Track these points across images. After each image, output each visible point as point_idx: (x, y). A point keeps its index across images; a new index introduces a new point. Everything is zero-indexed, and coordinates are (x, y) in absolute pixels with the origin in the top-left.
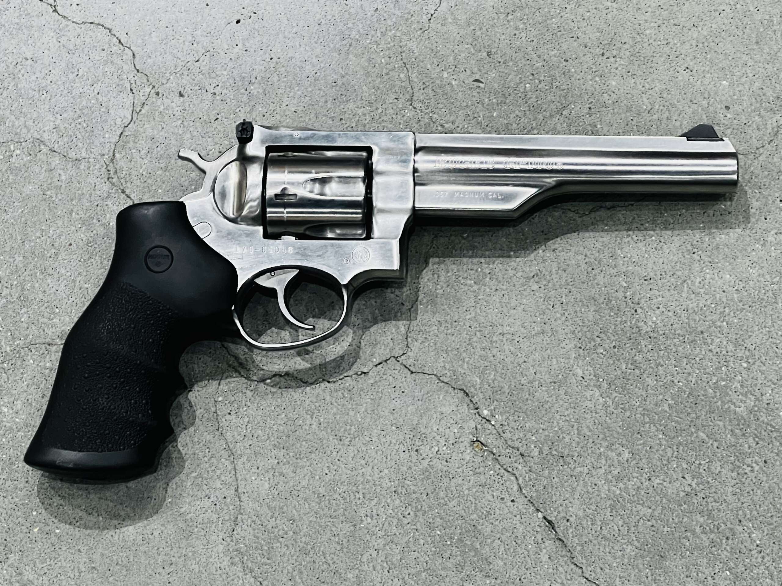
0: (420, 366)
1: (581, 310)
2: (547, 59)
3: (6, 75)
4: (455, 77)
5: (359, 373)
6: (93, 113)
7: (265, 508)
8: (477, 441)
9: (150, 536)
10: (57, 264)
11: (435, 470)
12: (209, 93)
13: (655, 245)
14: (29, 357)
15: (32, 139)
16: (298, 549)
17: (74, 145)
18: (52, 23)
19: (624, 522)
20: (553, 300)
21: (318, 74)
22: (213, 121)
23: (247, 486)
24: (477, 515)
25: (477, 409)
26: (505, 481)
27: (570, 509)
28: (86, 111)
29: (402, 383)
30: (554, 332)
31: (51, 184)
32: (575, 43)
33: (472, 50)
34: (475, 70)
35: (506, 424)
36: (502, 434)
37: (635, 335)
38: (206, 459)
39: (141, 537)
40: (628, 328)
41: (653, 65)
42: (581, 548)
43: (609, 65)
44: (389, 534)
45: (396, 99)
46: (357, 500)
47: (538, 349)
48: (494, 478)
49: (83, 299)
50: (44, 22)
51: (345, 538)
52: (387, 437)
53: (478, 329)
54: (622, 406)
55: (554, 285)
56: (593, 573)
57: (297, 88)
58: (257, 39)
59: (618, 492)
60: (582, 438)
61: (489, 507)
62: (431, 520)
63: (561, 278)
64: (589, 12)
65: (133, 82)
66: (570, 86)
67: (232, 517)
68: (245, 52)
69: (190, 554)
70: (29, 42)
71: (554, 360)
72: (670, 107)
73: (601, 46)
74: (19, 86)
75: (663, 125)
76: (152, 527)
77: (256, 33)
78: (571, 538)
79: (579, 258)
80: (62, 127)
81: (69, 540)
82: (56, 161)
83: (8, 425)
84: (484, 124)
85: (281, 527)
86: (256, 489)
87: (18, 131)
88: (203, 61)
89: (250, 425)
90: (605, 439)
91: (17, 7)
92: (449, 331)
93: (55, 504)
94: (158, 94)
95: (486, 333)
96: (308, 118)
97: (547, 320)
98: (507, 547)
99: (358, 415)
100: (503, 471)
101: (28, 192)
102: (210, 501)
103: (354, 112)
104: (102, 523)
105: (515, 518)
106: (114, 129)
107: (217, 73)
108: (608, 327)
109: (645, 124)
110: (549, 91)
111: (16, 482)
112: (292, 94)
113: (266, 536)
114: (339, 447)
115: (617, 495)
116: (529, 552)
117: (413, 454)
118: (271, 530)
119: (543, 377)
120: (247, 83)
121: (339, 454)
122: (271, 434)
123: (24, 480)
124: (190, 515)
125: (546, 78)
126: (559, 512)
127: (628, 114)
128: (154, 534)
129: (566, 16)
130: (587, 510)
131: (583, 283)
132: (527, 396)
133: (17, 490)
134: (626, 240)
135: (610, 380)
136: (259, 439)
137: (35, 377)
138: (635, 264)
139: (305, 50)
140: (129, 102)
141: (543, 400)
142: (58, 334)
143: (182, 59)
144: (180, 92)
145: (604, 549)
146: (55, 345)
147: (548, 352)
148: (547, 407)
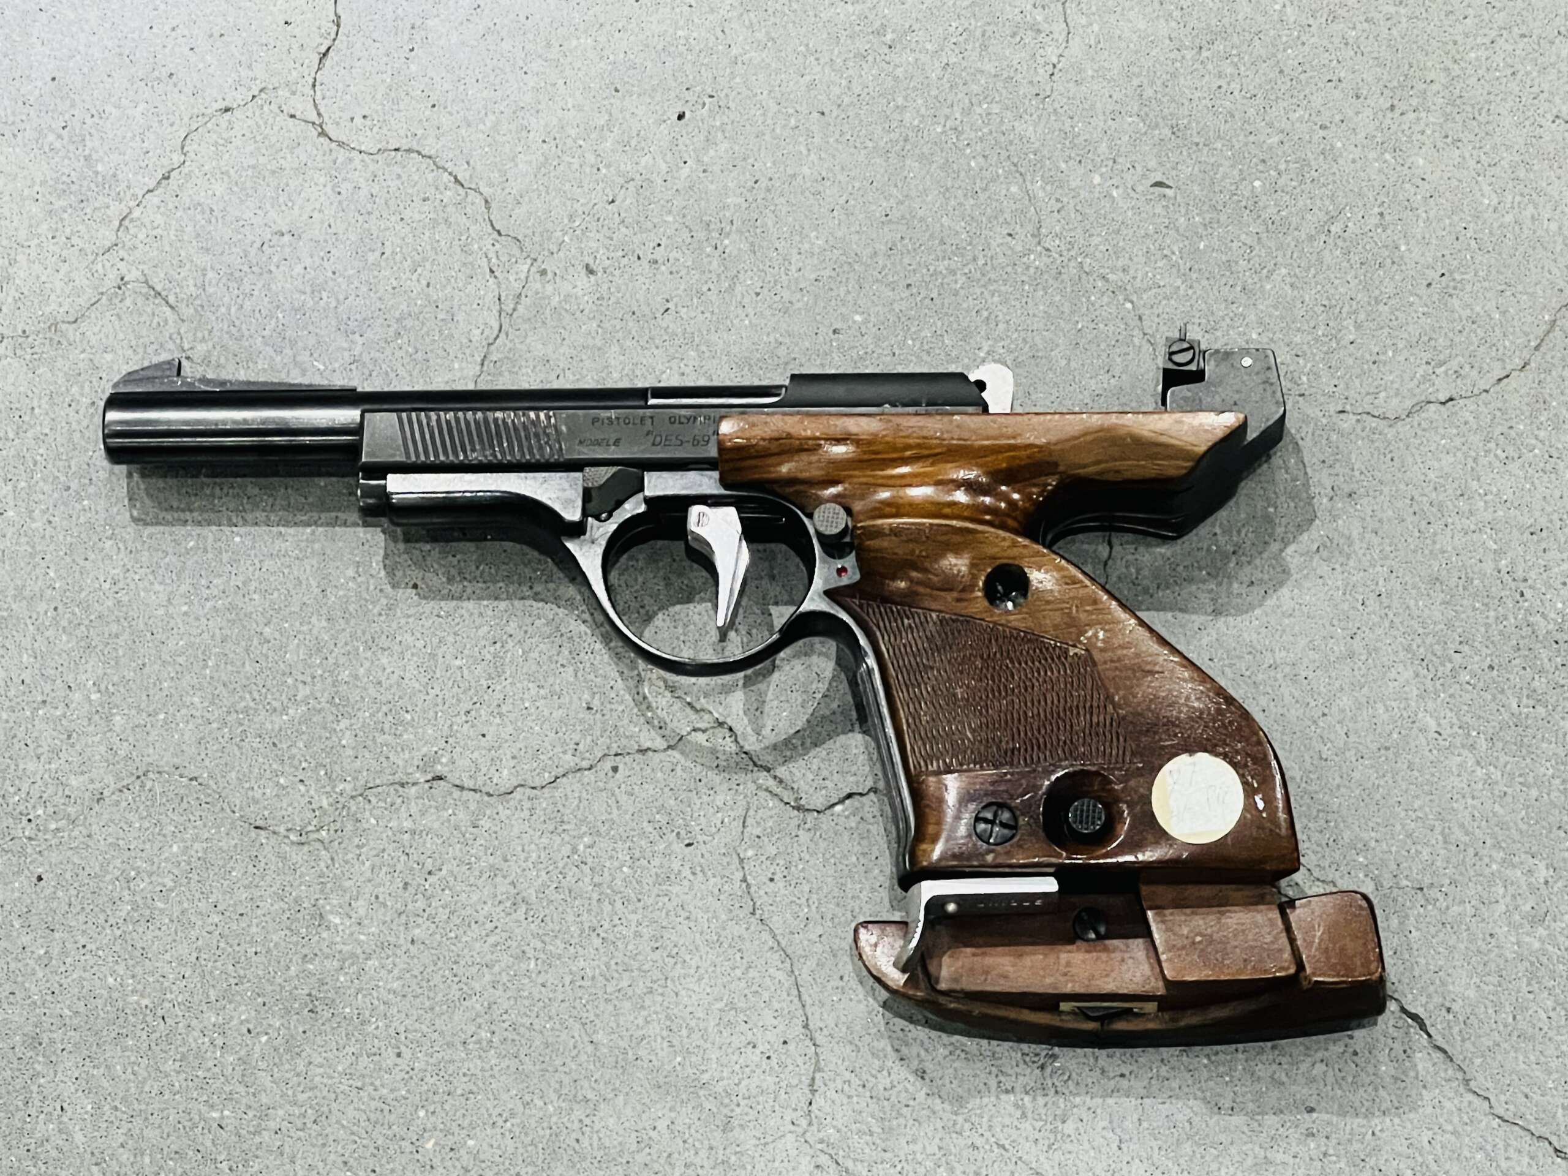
1: (1417, 605)
2: (1288, 127)
3: (246, 268)
4: (1114, 181)
6: (423, 324)
7: (865, 1053)
9: (653, 1134)
10: (394, 625)
12: (644, 262)
13: (1542, 465)
14: (367, 814)
16: (939, 1124)
18: (319, 158)
19: (1556, 1001)
20: (1360, 590)
21: (852, 202)
22: (659, 316)
23: (825, 1015)
27: (1451, 988)
28: (409, 323)
30: (1371, 652)
32: (1337, 94)
33: (1141, 125)
34: (1152, 164)
37: (1526, 641)
38: (738, 972)
39: (634, 1134)
40: (1512, 630)
41: (1491, 118)
42: (1480, 1060)
45: (1010, 235)
47: (1346, 687)
49: (455, 689)
50: (303, 158)
51: (1027, 1093)
53: (1227, 662)
54: (1521, 780)
55: (1360, 562)
56: (1511, 1107)
57: (814, 234)
58: (723, 147)
59: (1537, 945)
60: (1454, 848)
63: (1370, 547)
64: (1354, 28)
65: (491, 255)
66: (1337, 177)
67: (804, 1078)
68: (702, 175)
69: (733, 1158)
70: (281, 200)
71: (1379, 705)
72: (1535, 196)
73: (1386, 91)
74: (273, 287)
75: (1526, 231)
76: (653, 1116)
77: (719, 134)
78: (1459, 1043)
79: (1400, 504)
80: (366, 358)
81: (497, 1159)
83: (346, 948)
84: (1184, 267)
86: (843, 1019)
88: (624, 201)
89: (814, 897)
90: (1497, 846)
91: (248, 135)
93: (459, 1092)
94: (543, 273)
95: (1244, 668)
96: (842, 290)
97: (1355, 630)
98: (1338, 1074)
102: (757, 1051)
104: (554, 1119)
106: (468, 351)
107: (655, 221)
108: (1474, 631)
109: (1491, 233)
110: (1298, 190)
112: (807, 246)
113: (873, 1106)
115: (1536, 952)
116: (1382, 1079)
119: (1362, 740)
120: (715, 234)
122: (857, 910)
123: (392, 1052)
124: (721, 1084)
125: (1291, 165)
126: (1429, 996)
127: (1456, 218)
128: (659, 1128)
129: (1313, 40)
130: (1483, 985)
131: (1415, 552)
132: (1338, 780)
133: (381, 1073)
134: (1485, 461)
135: (1491, 731)
136: (836, 920)
137: (384, 850)
138: (1508, 504)
139: (820, 158)
140: (491, 295)
141: (1370, 785)
142: (416, 763)
143: (582, 201)
144: (587, 266)
145: (1526, 1057)
146: (414, 784)
147: (1365, 690)
148: (1378, 796)
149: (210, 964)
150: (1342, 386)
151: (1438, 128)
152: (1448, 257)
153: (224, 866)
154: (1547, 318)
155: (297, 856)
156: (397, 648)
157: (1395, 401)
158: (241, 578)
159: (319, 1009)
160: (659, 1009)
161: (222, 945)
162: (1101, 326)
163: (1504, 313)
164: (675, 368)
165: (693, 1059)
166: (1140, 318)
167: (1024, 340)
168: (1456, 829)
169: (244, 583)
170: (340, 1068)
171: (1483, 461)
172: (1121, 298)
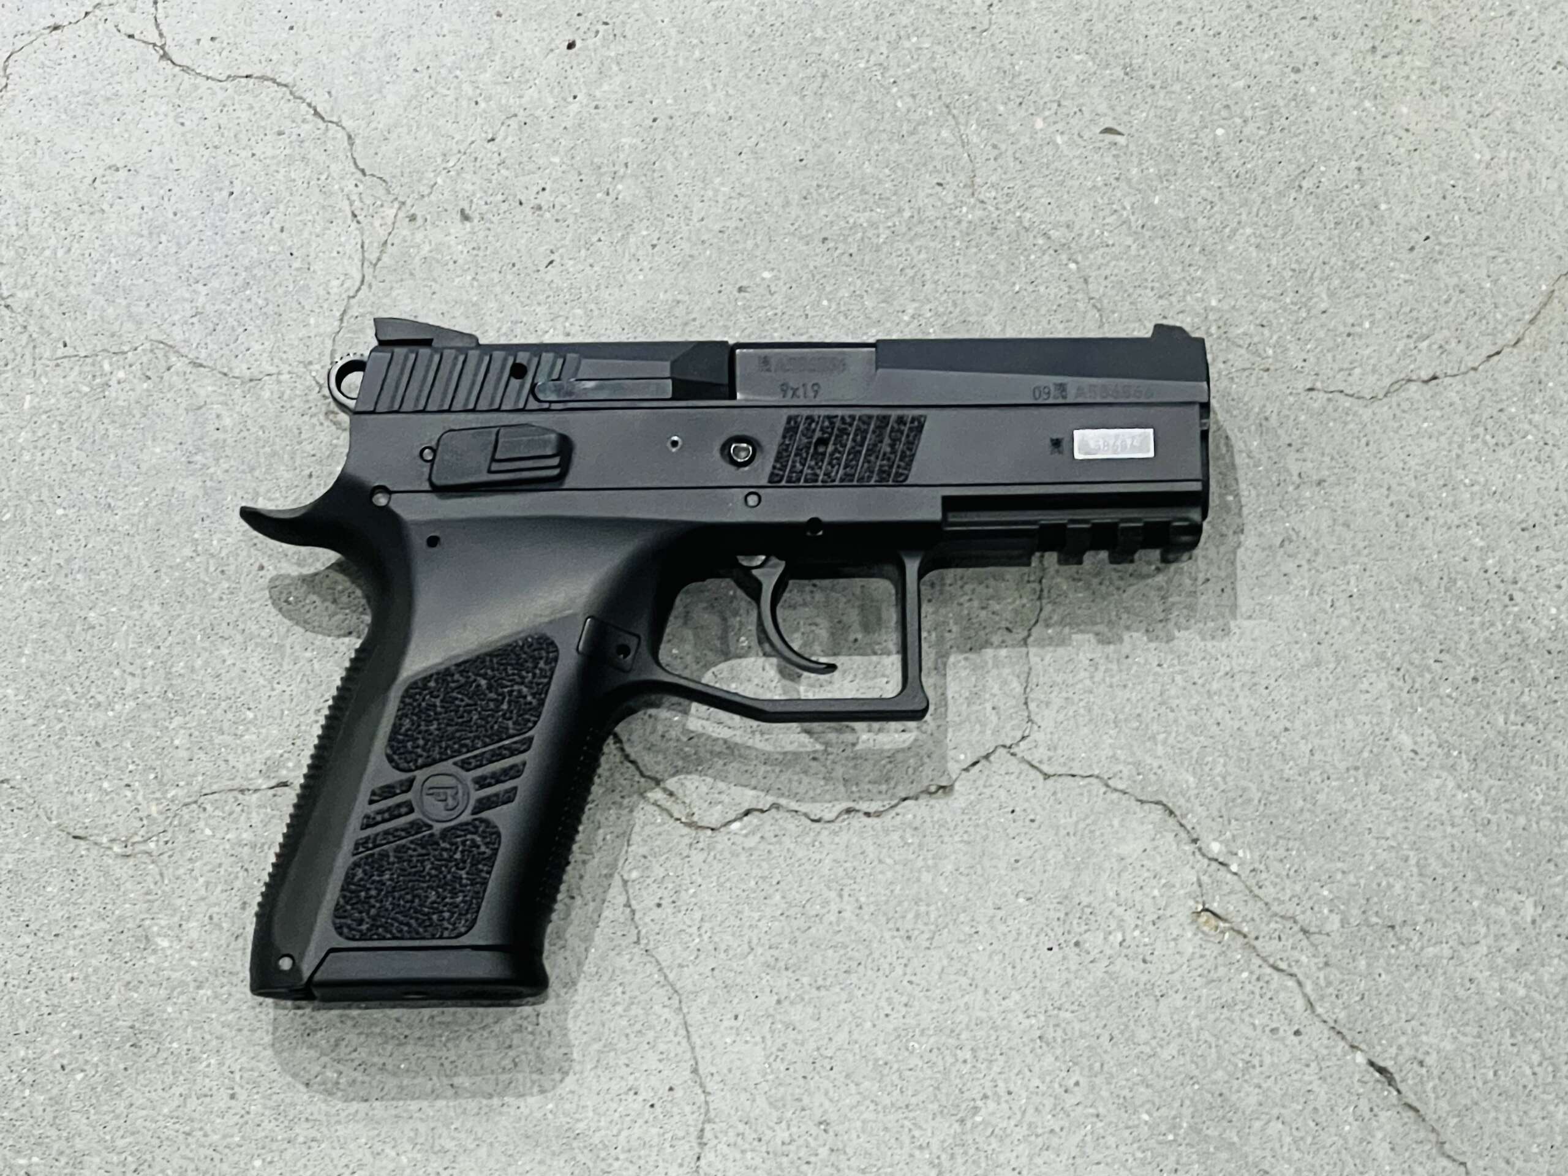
0: (1062, 760)
1: (1392, 607)
2: (1255, 71)
3: (75, 206)
4: (1057, 127)
5: (933, 789)
6: (275, 273)
7: (761, 1101)
8: (1207, 910)
10: (236, 612)
11: (1121, 981)
12: (526, 208)
13: (1536, 452)
14: (202, 824)
15: (147, 346)
17: (243, 348)
18: (161, 84)
19: (1543, 1055)
20: (1330, 590)
21: (762, 145)
22: (542, 268)
23: (717, 1061)
24: (1225, 1069)
25: (1195, 841)
26: (1277, 992)
27: (1424, 1038)
28: (259, 272)
29: (1027, 800)
30: (1341, 658)
31: (201, 439)
32: (1311, 32)
33: (1090, 64)
34: (1103, 108)
35: (1262, 867)
36: (1256, 891)
37: (1516, 650)
38: (619, 1009)
40: (1498, 637)
41: (1484, 63)
42: (1456, 1120)
43: (1389, 71)
44: (1040, 1131)
45: (940, 184)
46: (959, 1065)
47: (1311, 698)
48: (1248, 987)
49: (304, 685)
50: (142, 84)
51: (944, 1149)
52: (1010, 922)
53: (1178, 668)
54: (1507, 806)
55: (1328, 556)
57: (720, 179)
58: (617, 80)
59: (1522, 992)
60: (1429, 881)
61: (1249, 1051)
62: (1126, 1092)
63: (1341, 541)
65: (354, 197)
66: (1310, 126)
67: (692, 1129)
68: (594, 111)
70: (116, 130)
71: (1349, 721)
72: (1532, 151)
73: (1367, 31)
74: (106, 228)
75: (1522, 192)
77: (615, 68)
78: (1433, 1101)
79: (1375, 494)
80: (211, 311)
82: (207, 387)
83: (176, 975)
84: (1136, 224)
85: (801, 1141)
86: (738, 1063)
87: (116, 327)
88: (505, 138)
89: (706, 926)
90: (1479, 880)
91: (80, 56)
92: (1114, 680)
93: (301, 1139)
94: (413, 218)
95: (1196, 677)
96: (750, 244)
97: (1323, 635)
98: (1295, 1133)
99: (941, 881)
100: (1269, 970)
101: (154, 461)
102: (640, 1098)
103: (851, 221)
105: (1307, 1070)
106: (325, 306)
107: (541, 162)
108: (1456, 638)
109: (1482, 192)
110: (1266, 140)
111: (208, 1099)
112: (710, 193)
113: (770, 1163)
114: (908, 953)
115: (1522, 999)
116: (1346, 1142)
117: (1071, 951)
118: (780, 1149)
119: (1328, 759)
120: (607, 178)
121: (909, 970)
122: (755, 940)
123: (225, 1094)
124: (598, 1134)
126: (1400, 1048)
127: (1443, 176)
130: (1461, 1038)
131: (1391, 548)
133: (212, 1117)
134: (1472, 447)
135: (1474, 752)
136: (731, 953)
137: (220, 865)
138: (1497, 496)
139: (727, 94)
140: (353, 242)
141: (1336, 808)
142: (259, 766)
143: (458, 137)
144: (462, 211)
145: (1508, 1118)
146: (256, 791)
147: (1334, 703)
148: (1346, 822)
149: (20, 991)
150: (1312, 360)
151: (1425, 73)
152: (1434, 217)
153: (37, 881)
154: (1544, 288)
155: (122, 870)
156: (239, 638)
157: (1372, 379)
158: (63, 555)
159: (143, 1043)
160: (530, 1050)
161: (34, 969)
162: (1042, 289)
163: (1495, 282)
164: (559, 326)
165: (567, 1106)
166: (1086, 281)
167: (955, 304)
168: (1432, 860)
169: (68, 561)
170: (166, 1111)
171: (1470, 447)
172: (1064, 257)
